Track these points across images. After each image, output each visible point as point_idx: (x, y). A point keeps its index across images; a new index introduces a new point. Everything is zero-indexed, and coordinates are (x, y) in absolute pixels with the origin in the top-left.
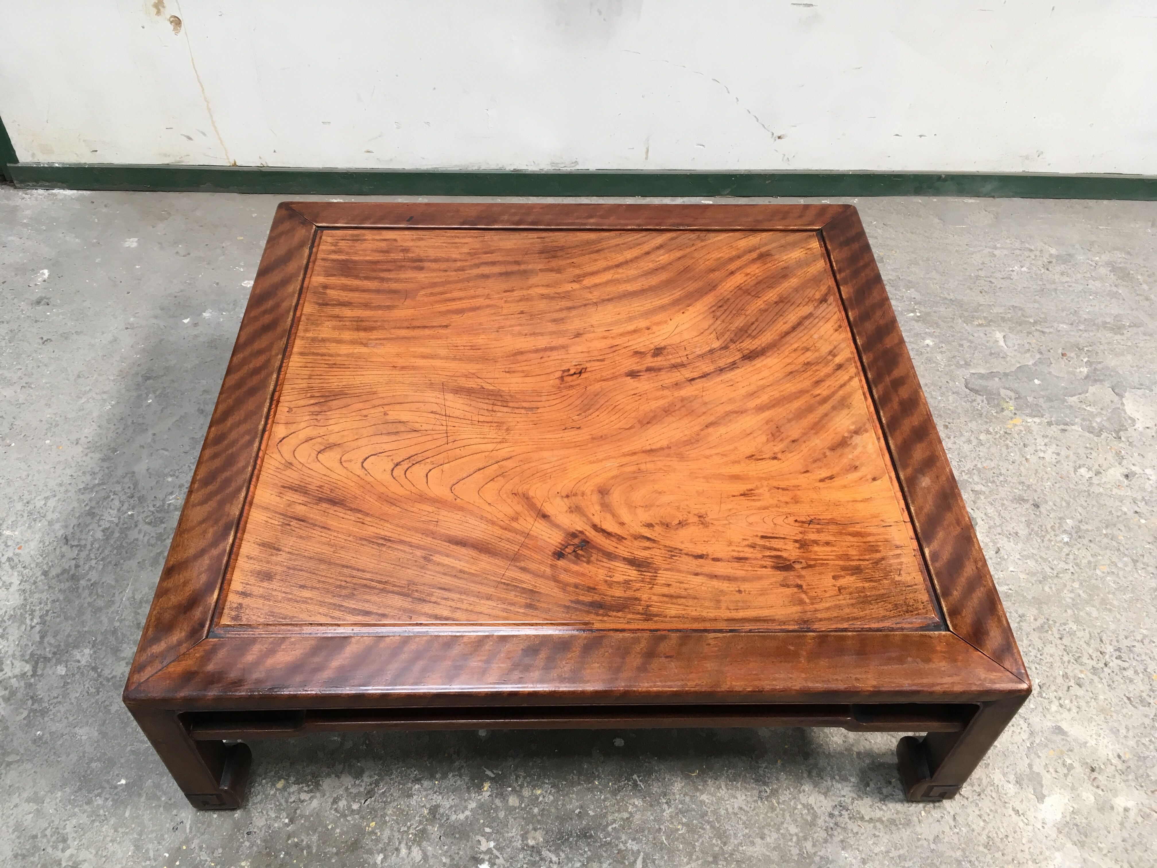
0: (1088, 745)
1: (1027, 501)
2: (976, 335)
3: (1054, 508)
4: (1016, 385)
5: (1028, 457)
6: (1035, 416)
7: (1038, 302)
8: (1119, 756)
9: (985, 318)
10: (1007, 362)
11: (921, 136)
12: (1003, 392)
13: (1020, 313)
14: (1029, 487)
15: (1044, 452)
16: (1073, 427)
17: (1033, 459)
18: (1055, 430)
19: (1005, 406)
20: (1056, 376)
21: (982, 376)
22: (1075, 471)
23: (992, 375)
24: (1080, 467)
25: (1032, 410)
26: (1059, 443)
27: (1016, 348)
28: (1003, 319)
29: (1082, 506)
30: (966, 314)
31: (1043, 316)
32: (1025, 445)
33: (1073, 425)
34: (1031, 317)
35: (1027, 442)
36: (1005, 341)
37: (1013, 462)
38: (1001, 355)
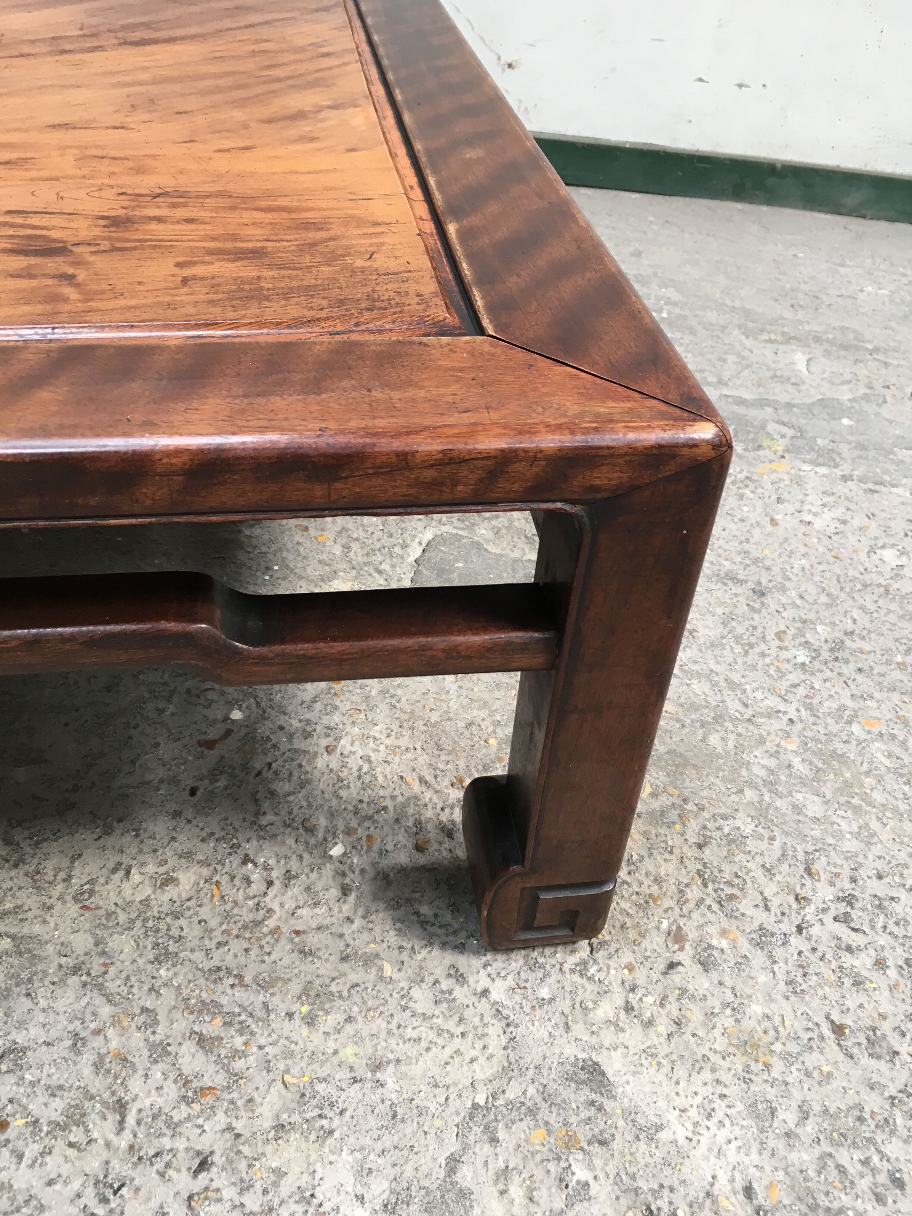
0: (663, 1135)
1: (743, 582)
2: (756, 351)
3: (799, 602)
4: (802, 421)
5: (778, 517)
6: (820, 465)
7: (893, 330)
8: (749, 1191)
9: (783, 334)
10: (799, 392)
11: (740, 86)
12: (771, 427)
13: (851, 336)
14: (756, 561)
15: (815, 515)
16: (894, 490)
17: (787, 522)
18: (854, 488)
19: (766, 443)
20: (888, 420)
21: (741, 402)
22: (872, 551)
23: (762, 403)
24: (883, 547)
25: (819, 456)
26: (853, 507)
27: (826, 375)
28: (817, 339)
29: (862, 608)
30: (750, 325)
31: (892, 344)
32: (779, 500)
33: (894, 486)
34: (870, 342)
35: (785, 496)
36: (808, 365)
37: (742, 520)
38: (793, 380)
